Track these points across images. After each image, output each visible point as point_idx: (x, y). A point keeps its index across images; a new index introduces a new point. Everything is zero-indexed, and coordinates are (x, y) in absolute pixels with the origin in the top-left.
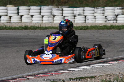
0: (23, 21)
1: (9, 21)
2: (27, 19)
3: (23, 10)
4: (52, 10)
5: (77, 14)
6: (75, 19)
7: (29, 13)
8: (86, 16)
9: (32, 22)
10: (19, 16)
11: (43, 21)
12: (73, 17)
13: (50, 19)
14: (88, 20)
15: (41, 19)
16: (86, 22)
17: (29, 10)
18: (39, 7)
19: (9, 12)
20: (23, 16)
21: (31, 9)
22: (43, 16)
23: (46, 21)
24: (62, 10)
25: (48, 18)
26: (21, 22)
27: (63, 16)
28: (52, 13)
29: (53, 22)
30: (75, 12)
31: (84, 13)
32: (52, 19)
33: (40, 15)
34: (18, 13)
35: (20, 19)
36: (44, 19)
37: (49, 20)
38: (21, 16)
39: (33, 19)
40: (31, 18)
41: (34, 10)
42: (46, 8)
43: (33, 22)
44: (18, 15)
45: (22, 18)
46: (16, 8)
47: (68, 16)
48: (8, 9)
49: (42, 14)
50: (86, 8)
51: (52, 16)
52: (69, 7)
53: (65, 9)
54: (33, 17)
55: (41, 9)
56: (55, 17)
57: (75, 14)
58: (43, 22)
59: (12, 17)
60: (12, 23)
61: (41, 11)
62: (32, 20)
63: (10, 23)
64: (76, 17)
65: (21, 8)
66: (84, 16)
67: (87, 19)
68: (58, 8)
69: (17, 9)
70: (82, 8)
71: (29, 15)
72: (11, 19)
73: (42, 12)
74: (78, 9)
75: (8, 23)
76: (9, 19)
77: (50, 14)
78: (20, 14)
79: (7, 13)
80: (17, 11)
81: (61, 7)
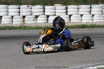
0: (71, 21)
3: (72, 9)
4: (103, 9)
7: (78, 12)
9: (81, 21)
10: (68, 16)
11: (93, 20)
13: (101, 18)
15: (91, 18)
17: (78, 9)
19: (57, 11)
20: (72, 16)
21: (80, 8)
22: (93, 15)
23: (97, 21)
25: (99, 17)
26: (70, 22)
28: (103, 12)
33: (90, 14)
34: (67, 12)
35: (69, 19)
36: (94, 18)
37: (99, 19)
38: (70, 16)
39: (83, 18)
40: (80, 18)
41: (84, 8)
42: (96, 7)
43: (83, 21)
44: (67, 14)
45: (71, 18)
48: (56, 8)
49: (92, 13)
51: (103, 15)
54: (83, 16)
55: (91, 8)
58: (93, 22)
62: (82, 20)
65: (69, 7)
69: (65, 9)
71: (78, 14)
73: (92, 10)
77: (101, 13)
78: (69, 13)
79: (55, 13)
80: (66, 10)
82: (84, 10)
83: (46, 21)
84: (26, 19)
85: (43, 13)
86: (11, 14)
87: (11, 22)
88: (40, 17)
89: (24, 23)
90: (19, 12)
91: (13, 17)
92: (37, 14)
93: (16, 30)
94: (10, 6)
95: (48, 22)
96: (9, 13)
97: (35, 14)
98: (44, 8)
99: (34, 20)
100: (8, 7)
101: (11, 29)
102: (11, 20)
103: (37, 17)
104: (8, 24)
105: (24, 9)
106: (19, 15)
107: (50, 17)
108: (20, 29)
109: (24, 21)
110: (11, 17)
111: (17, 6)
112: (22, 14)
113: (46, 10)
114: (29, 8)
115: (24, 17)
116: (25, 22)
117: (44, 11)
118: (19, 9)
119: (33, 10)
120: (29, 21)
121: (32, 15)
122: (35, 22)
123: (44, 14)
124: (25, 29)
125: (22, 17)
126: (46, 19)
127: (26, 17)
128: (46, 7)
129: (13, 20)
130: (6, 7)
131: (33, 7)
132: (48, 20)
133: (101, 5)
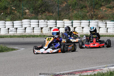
2: (80, 30)
4: (98, 23)
7: (80, 25)
17: (81, 23)
18: (88, 21)
20: (76, 28)
24: (106, 23)
27: (106, 28)
28: (98, 25)
29: (99, 32)
32: (98, 30)
33: (89, 27)
39: (84, 30)
40: (82, 29)
41: (85, 23)
42: (93, 22)
43: (84, 32)
44: (72, 27)
46: (71, 21)
47: (110, 28)
48: (65, 23)
51: (98, 28)
52: (111, 21)
53: (108, 22)
54: (84, 28)
55: (89, 22)
56: (100, 28)
61: (89, 24)
65: (74, 21)
68: (103, 21)
71: (80, 27)
77: (96, 26)
78: (74, 26)
79: (64, 25)
80: (71, 24)
81: (105, 21)
84: (43, 30)
85: (56, 25)
86: (32, 26)
87: (33, 32)
88: (53, 28)
90: (38, 25)
91: (34, 28)
92: (51, 26)
93: (38, 38)
94: (32, 21)
97: (49, 26)
98: (56, 22)
99: (49, 31)
101: (34, 37)
102: (33, 30)
104: (30, 33)
105: (42, 23)
106: (39, 27)
107: (60, 28)
108: (40, 37)
110: (33, 28)
111: (37, 21)
112: (40, 26)
114: (45, 22)
115: (42, 28)
116: (43, 32)
118: (39, 22)
119: (48, 24)
120: (45, 31)
121: (47, 27)
124: (44, 37)
125: (40, 29)
127: (43, 28)
128: (58, 21)
130: (29, 21)
131: (48, 21)
133: (97, 21)
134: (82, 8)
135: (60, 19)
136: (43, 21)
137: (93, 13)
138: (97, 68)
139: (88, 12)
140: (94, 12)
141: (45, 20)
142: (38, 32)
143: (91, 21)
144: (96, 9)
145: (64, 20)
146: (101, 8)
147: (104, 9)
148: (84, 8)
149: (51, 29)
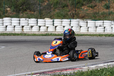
0: (57, 30)
1: (46, 30)
2: (60, 29)
3: (57, 22)
4: (79, 22)
5: (98, 25)
6: (96, 29)
7: (61, 24)
8: (105, 27)
10: (54, 27)
12: (95, 28)
13: (78, 29)
14: (107, 30)
16: (105, 31)
17: (62, 22)
19: (46, 23)
20: (57, 27)
21: (63, 21)
22: (72, 27)
24: (87, 23)
25: (76, 28)
27: (87, 27)
28: (79, 25)
29: (80, 31)
30: (96, 24)
31: (103, 25)
32: (79, 29)
33: (70, 26)
34: (53, 24)
35: (55, 29)
36: (73, 29)
37: (76, 30)
38: (56, 27)
40: (63, 28)
42: (74, 21)
44: (54, 26)
45: (56, 28)
47: (91, 27)
48: (46, 21)
50: (105, 21)
51: (79, 27)
52: (92, 20)
53: (89, 21)
54: (65, 27)
55: (70, 21)
56: (81, 27)
57: (96, 26)
59: (48, 28)
60: (48, 32)
61: (70, 23)
63: (47, 31)
64: (97, 28)
65: (55, 20)
66: (103, 28)
67: (105, 29)
68: (84, 20)
69: (52, 21)
70: (102, 21)
71: (61, 26)
72: (48, 29)
74: (99, 21)
75: (46, 31)
76: (47, 29)
77: (77, 25)
79: (45, 24)
80: (53, 23)
81: (86, 20)
82: (66, 23)
83: (39, 30)
84: (24, 28)
86: (13, 24)
87: (14, 30)
88: (34, 27)
89: (23, 31)
90: (20, 23)
91: (15, 26)
92: (32, 25)
93: (19, 36)
94: (13, 19)
95: (40, 31)
96: (12, 24)
97: (30, 25)
98: (37, 21)
99: (30, 29)
100: (11, 19)
101: (15, 35)
102: (14, 28)
103: (32, 27)
104: (11, 31)
105: (23, 21)
106: (20, 25)
107: (41, 27)
108: (21, 35)
109: (23, 30)
111: (18, 19)
112: (22, 24)
113: (38, 22)
114: (27, 20)
115: (23, 27)
117: (37, 23)
118: (20, 21)
119: (29, 22)
120: (26, 30)
121: (28, 25)
122: (31, 30)
123: (37, 25)
124: (25, 35)
125: (22, 27)
126: (39, 28)
128: (39, 20)
129: (15, 28)
130: (10, 19)
131: (29, 20)
132: (40, 29)
133: (78, 20)
134: (64, 7)
135: (41, 17)
136: (24, 19)
137: (74, 12)
138: (77, 67)
139: (69, 11)
140: (76, 11)
141: (27, 18)
142: (19, 31)
143: (72, 20)
144: (78, 8)
145: (45, 19)
146: (83, 8)
147: (85, 9)
148: (65, 7)
149: (32, 28)
